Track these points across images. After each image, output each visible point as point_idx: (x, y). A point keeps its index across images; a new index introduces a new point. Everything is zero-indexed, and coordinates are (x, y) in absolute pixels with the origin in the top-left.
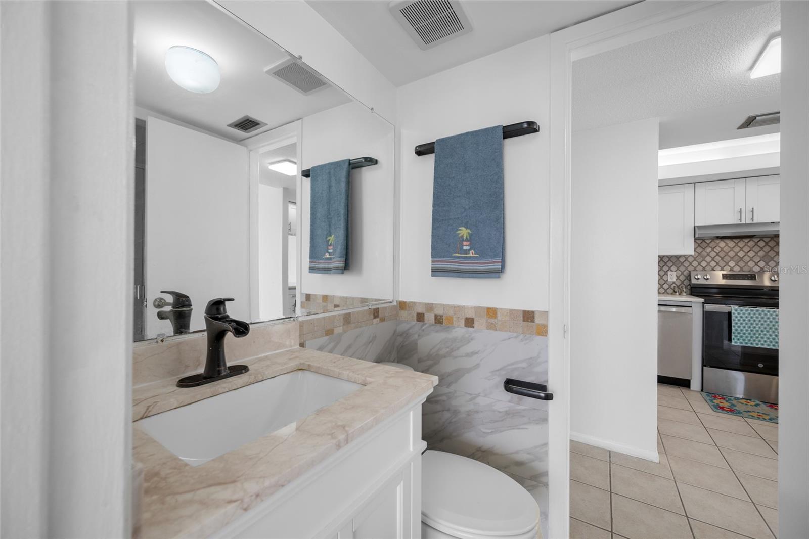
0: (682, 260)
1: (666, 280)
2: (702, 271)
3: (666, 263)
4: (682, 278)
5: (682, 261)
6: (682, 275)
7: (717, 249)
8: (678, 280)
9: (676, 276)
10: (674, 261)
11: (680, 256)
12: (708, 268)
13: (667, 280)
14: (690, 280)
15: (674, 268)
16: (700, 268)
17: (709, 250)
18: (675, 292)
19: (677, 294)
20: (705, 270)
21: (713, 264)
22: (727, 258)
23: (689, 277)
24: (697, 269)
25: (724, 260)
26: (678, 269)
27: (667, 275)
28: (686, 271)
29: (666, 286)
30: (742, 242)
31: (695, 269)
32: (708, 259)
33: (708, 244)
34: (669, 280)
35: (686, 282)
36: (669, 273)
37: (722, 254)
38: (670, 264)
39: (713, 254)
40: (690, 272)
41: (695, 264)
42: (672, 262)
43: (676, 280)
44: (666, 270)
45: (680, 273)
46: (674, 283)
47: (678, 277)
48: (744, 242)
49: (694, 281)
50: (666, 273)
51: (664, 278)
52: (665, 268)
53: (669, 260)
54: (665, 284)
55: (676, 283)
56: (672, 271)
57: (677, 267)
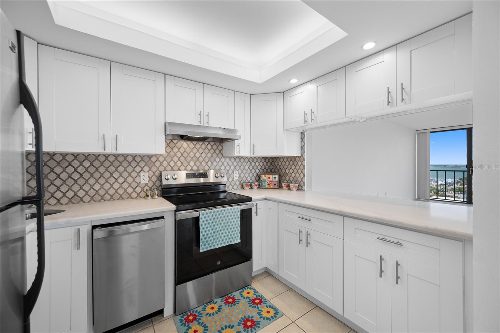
0: (154, 159)
1: (138, 182)
2: (171, 171)
3: (138, 163)
4: (154, 179)
5: (154, 161)
6: (154, 176)
7: (182, 150)
8: (150, 181)
9: (149, 177)
10: (146, 161)
11: (152, 156)
12: (175, 168)
13: (140, 182)
14: (161, 181)
15: (146, 169)
16: (169, 168)
17: (176, 150)
18: (148, 196)
19: (150, 197)
20: (173, 170)
21: (179, 164)
22: (189, 159)
23: (160, 178)
24: (167, 169)
25: (187, 160)
26: (150, 169)
27: (140, 177)
28: (158, 171)
29: (138, 190)
30: (198, 145)
31: (165, 170)
32: (175, 159)
33: (175, 144)
34: (141, 183)
35: (158, 184)
36: (142, 174)
37: (185, 155)
38: (142, 164)
39: (179, 154)
40: (161, 172)
41: (165, 164)
42: (144, 161)
43: (149, 181)
44: (138, 172)
45: (152, 174)
46: (146, 185)
47: (150, 178)
48: (199, 144)
49: (165, 182)
50: (138, 174)
51: (136, 180)
52: (138, 169)
53: (142, 159)
54: (138, 187)
55: (148, 185)
56: (145, 172)
57: (149, 167)
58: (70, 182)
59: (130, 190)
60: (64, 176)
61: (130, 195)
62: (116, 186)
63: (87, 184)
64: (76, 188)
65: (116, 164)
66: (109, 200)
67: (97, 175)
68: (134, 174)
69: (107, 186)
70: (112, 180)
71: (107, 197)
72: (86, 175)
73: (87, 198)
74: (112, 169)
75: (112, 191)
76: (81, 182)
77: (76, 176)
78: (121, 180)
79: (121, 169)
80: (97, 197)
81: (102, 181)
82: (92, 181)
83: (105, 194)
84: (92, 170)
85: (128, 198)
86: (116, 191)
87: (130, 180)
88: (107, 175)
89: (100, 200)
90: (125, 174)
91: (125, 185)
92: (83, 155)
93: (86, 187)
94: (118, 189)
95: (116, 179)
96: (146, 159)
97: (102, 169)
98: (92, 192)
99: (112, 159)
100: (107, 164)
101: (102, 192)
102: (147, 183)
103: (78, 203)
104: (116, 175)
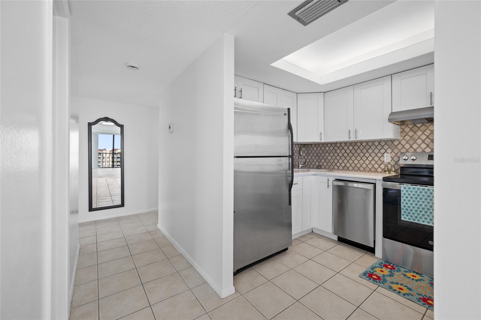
0: (396, 143)
1: (383, 161)
3: (383, 146)
4: (396, 159)
5: (396, 144)
6: (396, 157)
8: (393, 161)
9: (391, 157)
10: (389, 145)
12: (419, 150)
13: (384, 161)
15: (389, 151)
16: (412, 150)
17: (419, 133)
20: (417, 152)
21: (424, 146)
24: (409, 151)
26: (393, 151)
27: (384, 157)
28: (400, 152)
29: (383, 166)
32: (419, 142)
33: (419, 128)
34: (385, 161)
36: (385, 155)
38: (386, 147)
39: (424, 137)
41: (407, 146)
42: (388, 145)
43: (391, 161)
44: (383, 153)
45: (394, 155)
46: (389, 163)
47: (392, 159)
49: (402, 162)
50: (383, 155)
51: (381, 159)
52: (382, 151)
53: (386, 144)
54: (382, 164)
55: (391, 163)
56: (388, 153)
57: (392, 150)
58: (343, 158)
59: (376, 166)
60: (341, 154)
61: (376, 169)
62: (367, 162)
63: (351, 160)
64: (346, 161)
65: (367, 147)
66: (362, 171)
67: (356, 155)
68: (379, 155)
69: (361, 162)
70: (364, 158)
71: (362, 169)
72: (351, 155)
73: (351, 168)
74: (365, 151)
75: (364, 166)
76: (348, 158)
77: (346, 155)
78: (370, 158)
79: (370, 151)
80: (356, 169)
81: (359, 158)
82: (353, 158)
83: (361, 167)
84: (353, 151)
85: (375, 171)
86: (367, 166)
87: (376, 159)
88: (362, 155)
89: (358, 170)
90: (373, 155)
91: (373, 162)
92: (349, 142)
93: (351, 162)
94: (368, 164)
95: (367, 158)
96: (389, 143)
97: (359, 151)
98: (353, 165)
99: (364, 144)
100: (362, 147)
101: (359, 165)
102: (390, 161)
103: (346, 170)
104: (367, 155)
